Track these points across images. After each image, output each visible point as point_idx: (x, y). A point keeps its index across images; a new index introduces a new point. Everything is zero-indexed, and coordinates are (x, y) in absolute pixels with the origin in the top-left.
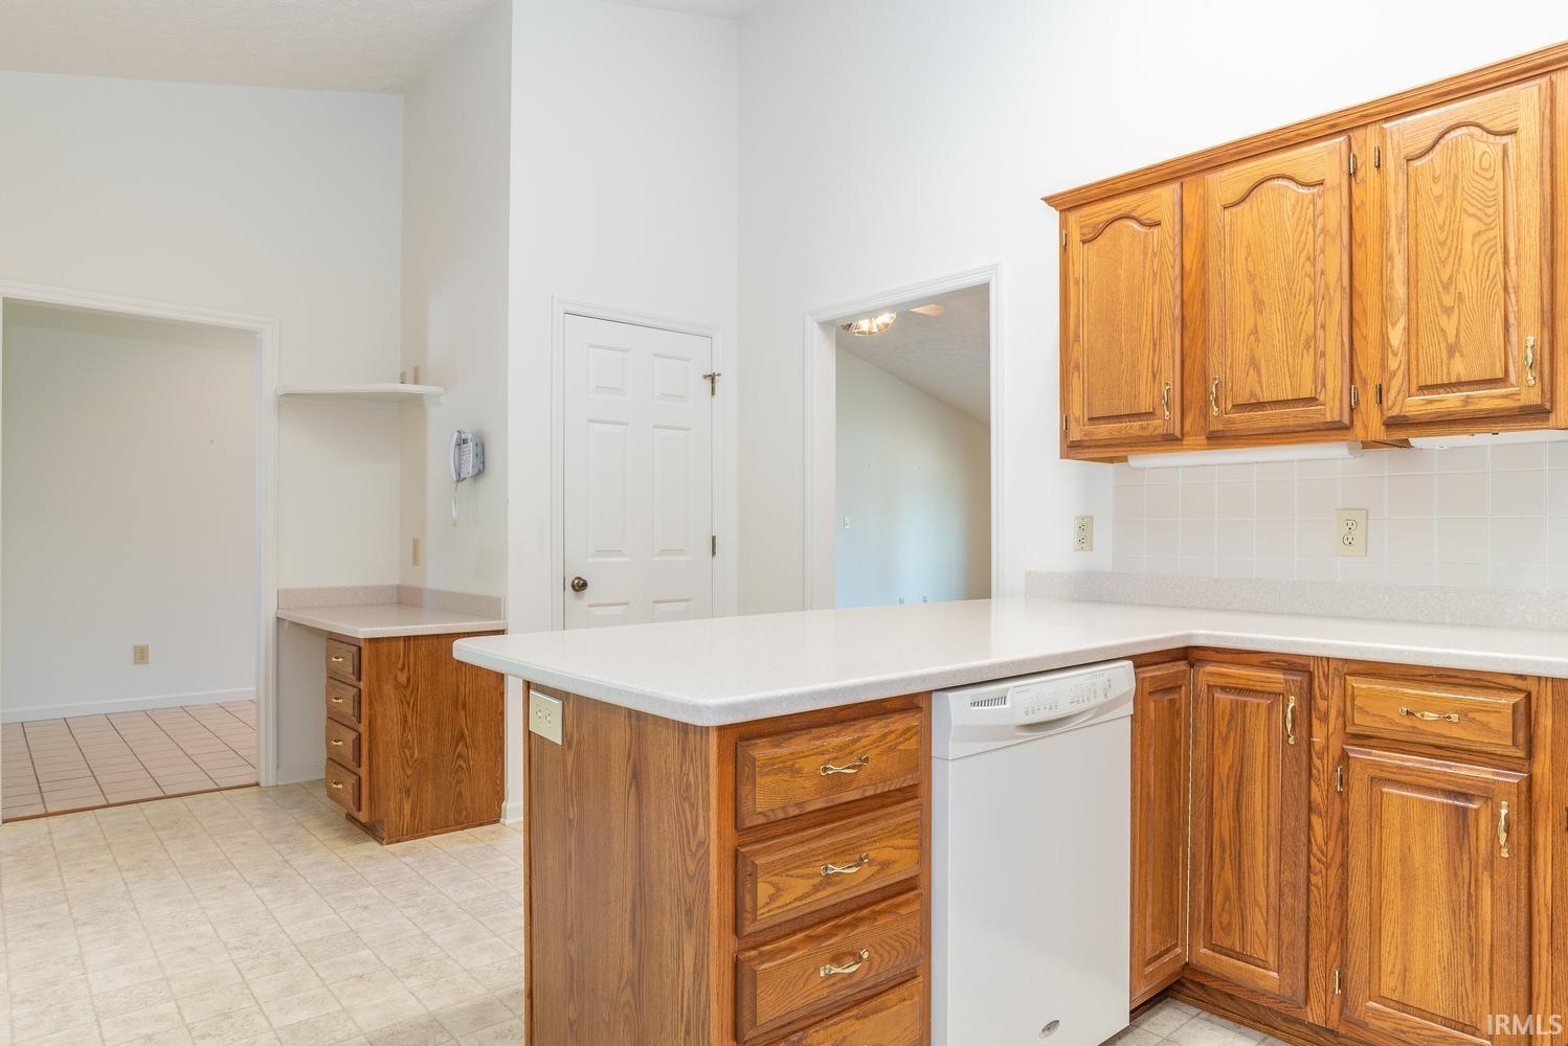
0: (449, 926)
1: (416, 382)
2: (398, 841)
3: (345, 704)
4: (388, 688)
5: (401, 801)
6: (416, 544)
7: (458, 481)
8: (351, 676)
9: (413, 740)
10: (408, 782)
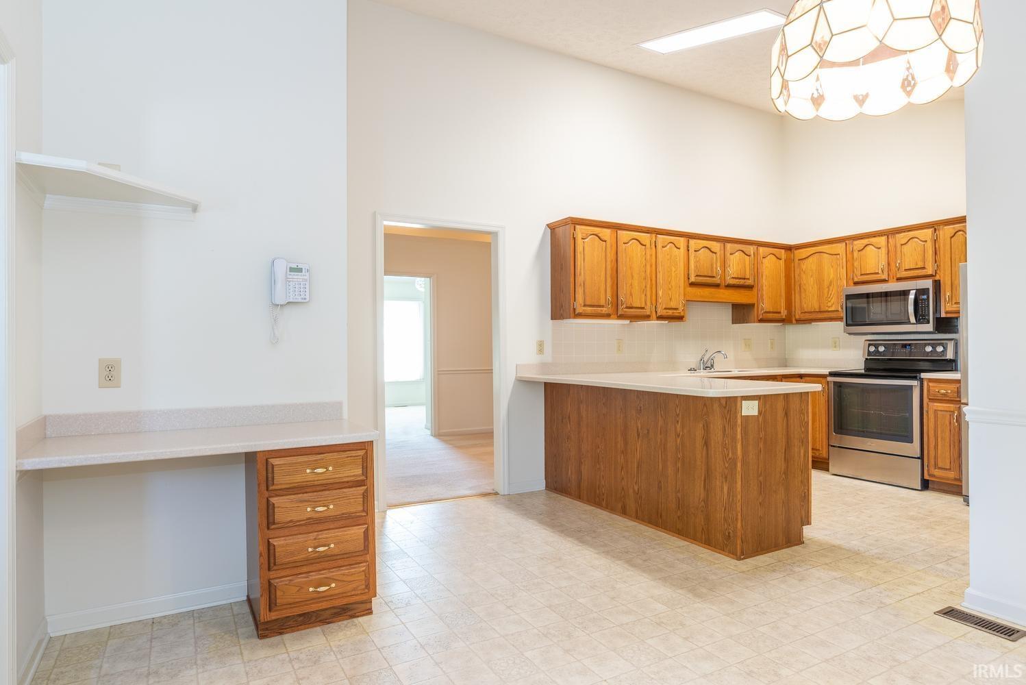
7: (280, 305)
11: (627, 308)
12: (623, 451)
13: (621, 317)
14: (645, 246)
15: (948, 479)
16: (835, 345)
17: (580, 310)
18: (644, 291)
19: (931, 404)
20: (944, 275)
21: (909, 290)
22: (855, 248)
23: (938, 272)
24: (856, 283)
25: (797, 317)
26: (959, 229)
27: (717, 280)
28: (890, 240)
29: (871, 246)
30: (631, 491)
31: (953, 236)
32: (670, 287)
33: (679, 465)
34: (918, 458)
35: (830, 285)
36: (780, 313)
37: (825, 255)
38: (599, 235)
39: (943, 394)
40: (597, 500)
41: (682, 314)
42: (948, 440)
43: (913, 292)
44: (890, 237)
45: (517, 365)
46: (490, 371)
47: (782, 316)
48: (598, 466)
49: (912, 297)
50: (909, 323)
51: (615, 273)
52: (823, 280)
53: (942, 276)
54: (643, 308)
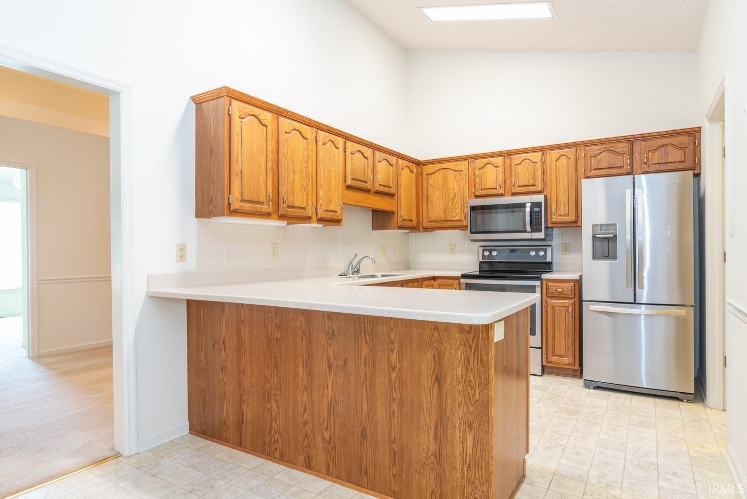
11: (289, 207)
12: (306, 388)
13: (282, 217)
14: (307, 139)
15: (563, 364)
16: (452, 250)
17: (236, 205)
18: (306, 189)
19: (549, 301)
20: (551, 192)
21: (525, 204)
22: (476, 166)
23: (545, 189)
24: (477, 197)
25: (425, 225)
26: (563, 153)
27: (368, 186)
28: (506, 160)
29: (490, 165)
30: (319, 440)
31: (557, 160)
32: (330, 188)
33: (395, 407)
34: (539, 348)
35: (455, 197)
36: (412, 221)
37: (451, 171)
38: (260, 117)
39: (560, 292)
40: (267, 448)
41: (340, 218)
42: (563, 331)
43: (528, 205)
44: (506, 157)
45: (148, 276)
46: (109, 279)
47: (414, 224)
48: (268, 406)
49: (528, 210)
50: (525, 231)
51: (275, 165)
52: (449, 193)
53: (548, 192)
54: (304, 208)
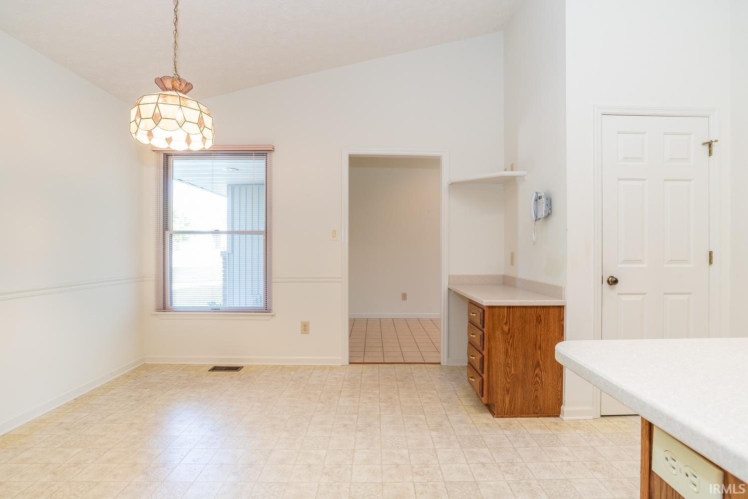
0: (526, 447)
1: (512, 170)
2: (502, 417)
3: (476, 338)
4: (498, 333)
5: (504, 396)
6: (512, 254)
7: (536, 220)
8: (479, 324)
9: (511, 363)
10: (508, 386)
